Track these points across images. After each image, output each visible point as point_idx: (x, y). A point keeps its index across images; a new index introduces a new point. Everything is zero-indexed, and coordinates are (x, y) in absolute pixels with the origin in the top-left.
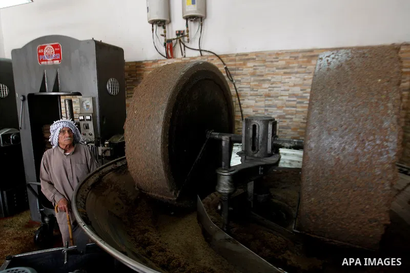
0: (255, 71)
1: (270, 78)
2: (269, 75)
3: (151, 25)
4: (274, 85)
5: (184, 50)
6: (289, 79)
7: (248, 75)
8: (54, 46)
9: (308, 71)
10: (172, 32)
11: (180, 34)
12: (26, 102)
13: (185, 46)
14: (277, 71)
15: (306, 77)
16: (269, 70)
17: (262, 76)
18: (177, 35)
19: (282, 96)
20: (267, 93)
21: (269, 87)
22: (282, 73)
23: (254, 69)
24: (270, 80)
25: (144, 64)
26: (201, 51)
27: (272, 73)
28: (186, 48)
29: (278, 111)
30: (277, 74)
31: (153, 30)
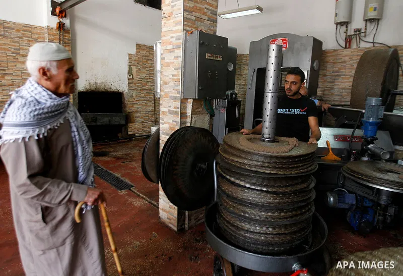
3: (336, 25)
5: (360, 42)
8: (283, 40)
10: (351, 29)
11: (358, 31)
12: (256, 73)
13: (360, 39)
18: (355, 32)
25: (326, 52)
26: (373, 43)
28: (361, 41)
31: (337, 29)
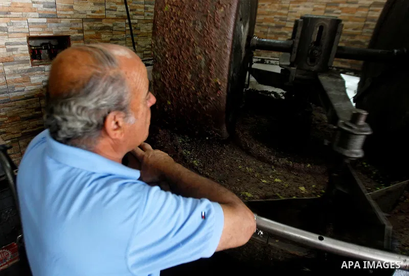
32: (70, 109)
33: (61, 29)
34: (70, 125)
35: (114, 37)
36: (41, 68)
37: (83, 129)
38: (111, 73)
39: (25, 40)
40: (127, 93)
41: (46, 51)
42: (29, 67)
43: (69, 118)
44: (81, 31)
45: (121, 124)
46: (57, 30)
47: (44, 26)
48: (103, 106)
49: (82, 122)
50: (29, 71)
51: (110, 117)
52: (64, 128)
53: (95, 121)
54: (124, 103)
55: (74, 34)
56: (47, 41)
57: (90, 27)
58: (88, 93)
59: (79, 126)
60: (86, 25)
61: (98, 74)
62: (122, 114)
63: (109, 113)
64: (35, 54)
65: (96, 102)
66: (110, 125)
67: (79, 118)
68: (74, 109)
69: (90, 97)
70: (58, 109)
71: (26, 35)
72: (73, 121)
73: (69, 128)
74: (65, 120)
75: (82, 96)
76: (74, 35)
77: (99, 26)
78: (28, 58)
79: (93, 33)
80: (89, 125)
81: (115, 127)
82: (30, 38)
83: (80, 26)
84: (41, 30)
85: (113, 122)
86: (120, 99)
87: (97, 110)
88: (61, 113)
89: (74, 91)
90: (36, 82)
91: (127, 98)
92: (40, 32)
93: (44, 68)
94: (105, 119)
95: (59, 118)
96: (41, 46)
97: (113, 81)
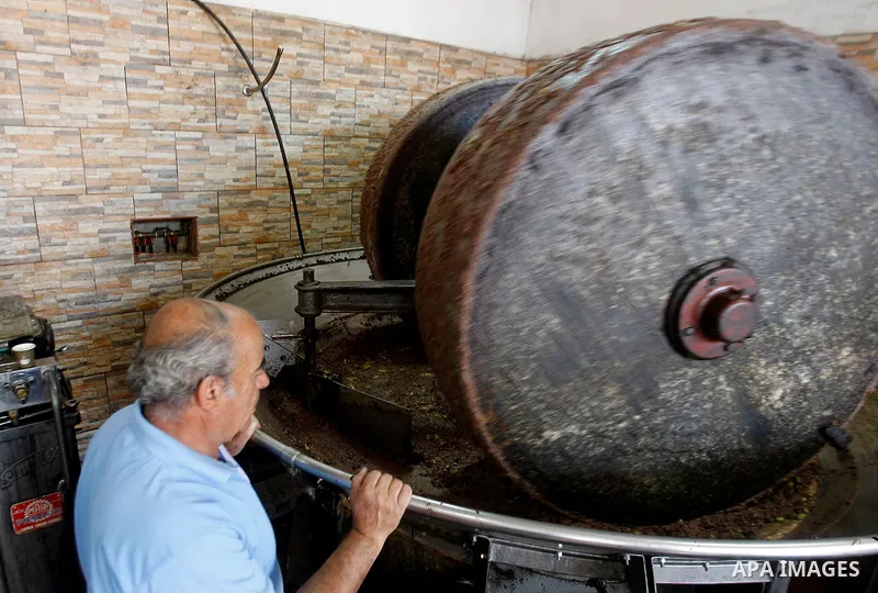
0: (300, 67)
1: (333, 92)
2: (332, 85)
4: (341, 110)
6: (369, 99)
7: (286, 77)
9: (400, 85)
14: (347, 75)
15: (398, 97)
16: (331, 72)
17: (316, 83)
19: (357, 137)
20: (328, 128)
21: (332, 114)
22: (357, 82)
23: (300, 63)
24: (333, 97)
27: (338, 79)
29: (350, 173)
30: (347, 84)
32: (165, 362)
33: (183, 208)
34: (159, 379)
35: (269, 217)
36: (148, 266)
37: (173, 389)
38: (220, 333)
39: (128, 224)
40: (233, 358)
41: (162, 239)
42: (130, 264)
43: (161, 371)
44: (217, 209)
45: (216, 393)
46: (177, 210)
47: (157, 204)
48: (202, 366)
49: (174, 379)
50: (131, 270)
51: (207, 381)
52: (150, 383)
53: (188, 382)
54: (227, 370)
55: (202, 214)
56: (164, 225)
57: (231, 204)
58: (189, 348)
59: (168, 383)
60: (223, 201)
61: (206, 331)
62: (222, 383)
63: (207, 376)
64: (142, 244)
65: (196, 360)
66: (205, 391)
67: (172, 373)
68: (169, 362)
69: (191, 353)
70: (150, 358)
71: (130, 218)
72: (165, 376)
73: (156, 384)
74: (155, 373)
75: (182, 350)
76: (203, 216)
77: (244, 200)
78: (131, 250)
79: (234, 212)
80: (180, 384)
81: (210, 396)
82: (135, 222)
83: (213, 202)
84: (152, 210)
85: (209, 390)
86: (223, 364)
87: (195, 369)
88: (154, 364)
89: (174, 344)
90: (140, 287)
91: (231, 365)
92: (150, 213)
93: (154, 266)
94: (200, 382)
95: (149, 369)
96: (153, 233)
97: (220, 341)
